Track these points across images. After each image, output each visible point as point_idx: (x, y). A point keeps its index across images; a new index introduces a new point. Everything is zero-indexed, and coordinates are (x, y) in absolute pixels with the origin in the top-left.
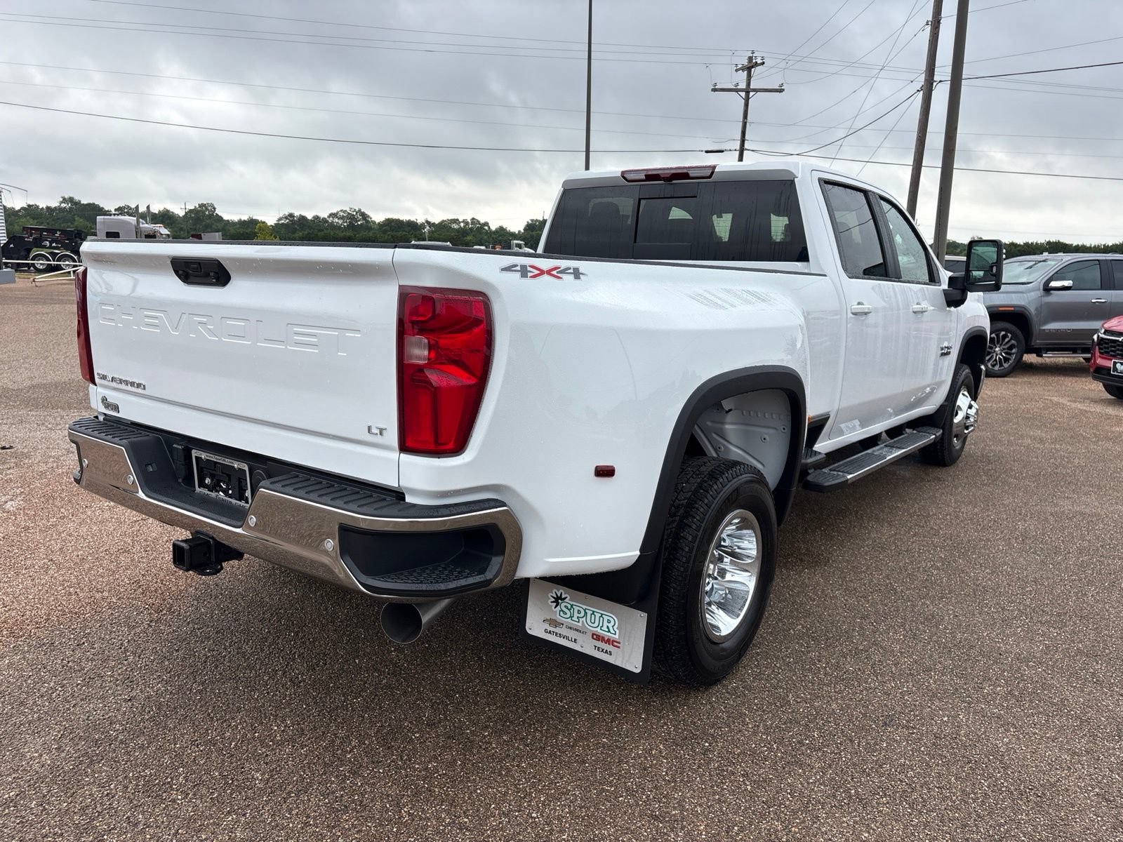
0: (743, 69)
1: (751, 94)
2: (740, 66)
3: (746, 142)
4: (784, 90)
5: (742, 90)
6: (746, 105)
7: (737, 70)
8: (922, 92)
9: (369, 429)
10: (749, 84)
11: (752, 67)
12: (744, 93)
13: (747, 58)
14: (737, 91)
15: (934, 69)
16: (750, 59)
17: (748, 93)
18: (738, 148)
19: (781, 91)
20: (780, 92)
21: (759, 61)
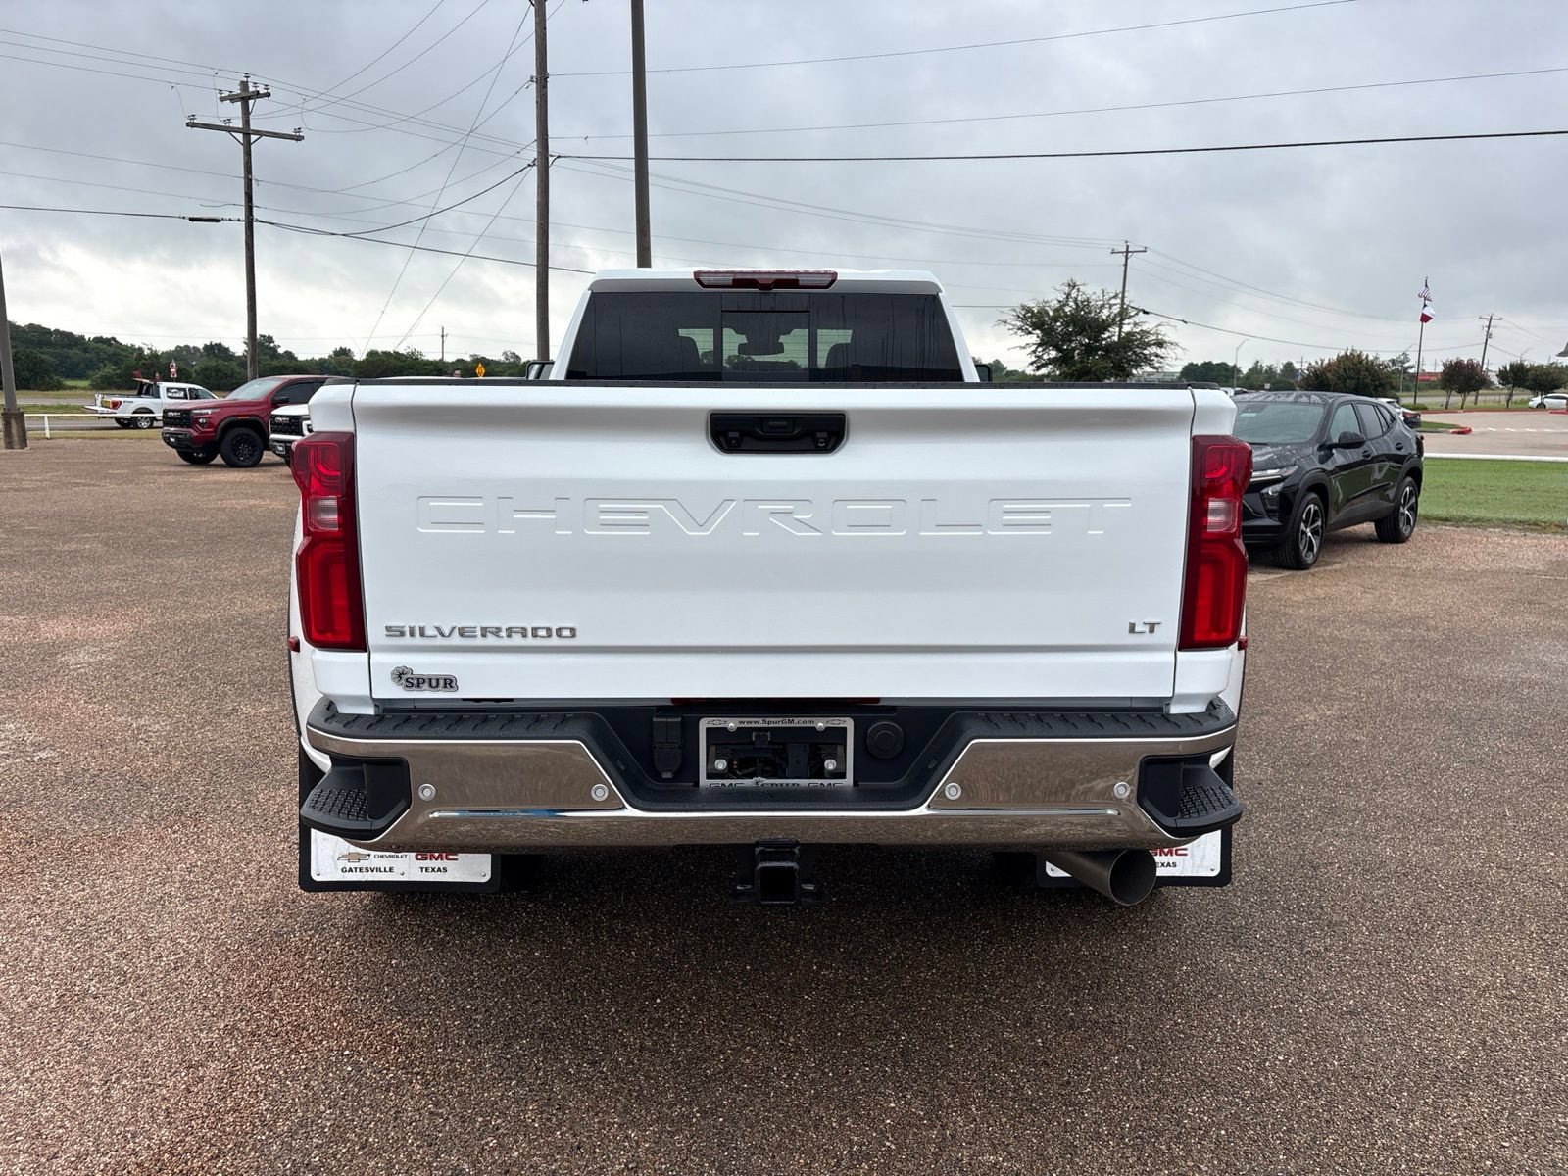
0: (233, 99)
1: (253, 138)
2: (226, 94)
3: (254, 209)
4: (303, 138)
5: (237, 131)
6: (248, 154)
7: (222, 99)
8: (535, 168)
9: (1132, 629)
10: (247, 122)
11: (250, 98)
12: (241, 135)
13: (239, 82)
14: (230, 130)
15: (547, 140)
16: (244, 85)
17: (247, 133)
18: (243, 217)
19: (299, 139)
20: (297, 140)
21: (262, 91)
